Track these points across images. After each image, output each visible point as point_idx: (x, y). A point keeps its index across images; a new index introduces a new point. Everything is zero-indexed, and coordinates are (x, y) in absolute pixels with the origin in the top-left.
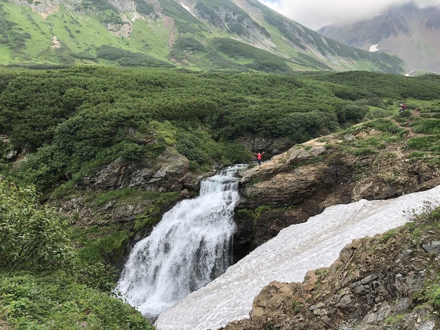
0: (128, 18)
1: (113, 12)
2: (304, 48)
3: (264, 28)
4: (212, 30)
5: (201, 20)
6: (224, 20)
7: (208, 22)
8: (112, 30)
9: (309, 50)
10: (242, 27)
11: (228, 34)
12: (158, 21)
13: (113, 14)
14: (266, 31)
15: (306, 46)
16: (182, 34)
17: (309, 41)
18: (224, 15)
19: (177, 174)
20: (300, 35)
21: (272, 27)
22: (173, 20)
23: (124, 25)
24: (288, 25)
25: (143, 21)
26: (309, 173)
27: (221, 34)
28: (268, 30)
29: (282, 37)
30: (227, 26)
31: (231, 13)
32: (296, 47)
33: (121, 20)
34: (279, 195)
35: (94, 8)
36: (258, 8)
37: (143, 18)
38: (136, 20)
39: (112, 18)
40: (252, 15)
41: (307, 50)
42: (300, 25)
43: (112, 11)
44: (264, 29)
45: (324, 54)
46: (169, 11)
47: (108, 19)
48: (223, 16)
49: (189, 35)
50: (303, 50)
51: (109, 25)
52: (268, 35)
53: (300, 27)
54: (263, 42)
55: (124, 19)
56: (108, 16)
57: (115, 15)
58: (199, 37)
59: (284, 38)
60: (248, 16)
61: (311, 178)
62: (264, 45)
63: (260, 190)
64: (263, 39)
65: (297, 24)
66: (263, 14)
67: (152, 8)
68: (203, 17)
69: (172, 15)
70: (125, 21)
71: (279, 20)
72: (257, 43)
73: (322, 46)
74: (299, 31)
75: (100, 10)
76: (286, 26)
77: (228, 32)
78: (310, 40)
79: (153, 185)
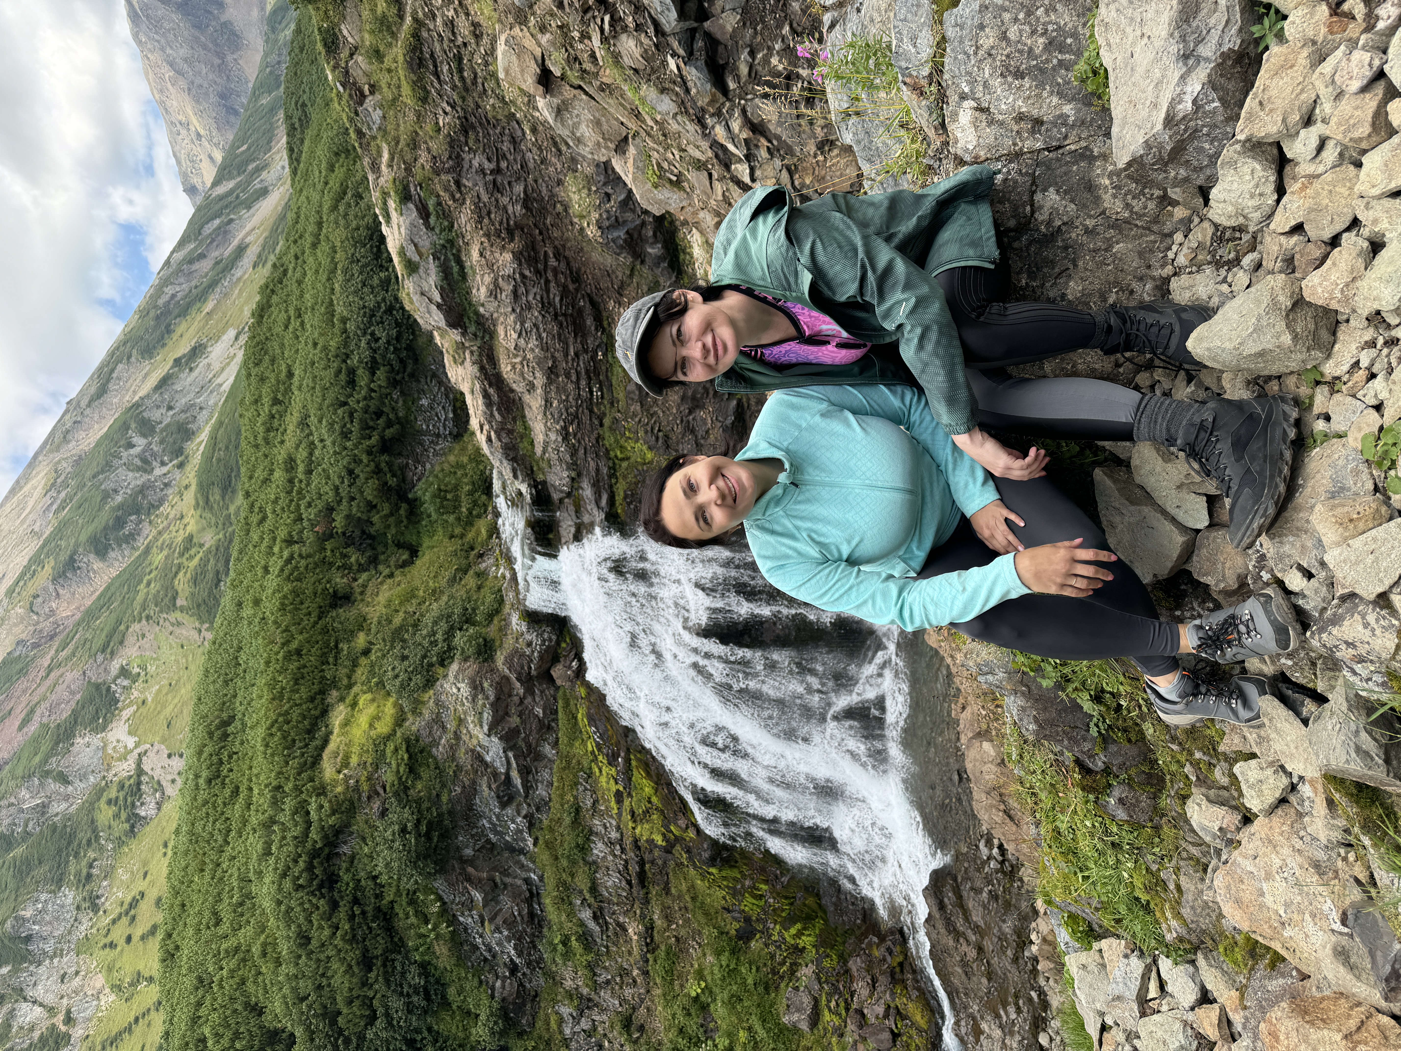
0: (124, 757)
1: (104, 799)
2: (241, 250)
3: (175, 360)
4: (173, 512)
5: (141, 543)
6: (146, 477)
7: (150, 522)
8: (159, 805)
9: (248, 234)
10: (168, 425)
11: (188, 468)
12: (136, 670)
13: (109, 802)
14: (184, 356)
15: (235, 243)
16: (179, 602)
17: (223, 233)
18: (131, 475)
19: (498, 699)
20: (202, 256)
21: (175, 336)
22: (135, 627)
23: (146, 767)
24: (169, 290)
25: (135, 712)
26: (490, 266)
27: (187, 487)
28: (183, 348)
29: (207, 310)
30: (165, 469)
31: (124, 454)
32: (238, 273)
33: (130, 777)
34: (568, 376)
35: (92, 854)
36: (114, 375)
37: (126, 713)
38: (130, 733)
39: (121, 802)
40: (135, 392)
41: (247, 240)
42: (172, 253)
43: (102, 804)
44: (177, 362)
45: (264, 192)
46: (110, 636)
47: (124, 816)
48: (134, 480)
49: (182, 583)
50: (249, 251)
51: (143, 814)
52: (197, 351)
53: (179, 256)
54: (216, 366)
55: (125, 768)
56: (117, 816)
57: (113, 793)
58: (192, 552)
59: (209, 306)
60: (137, 405)
61: (506, 260)
62: (228, 364)
63: (553, 436)
64: (209, 365)
65: (167, 263)
66: (133, 359)
67: (97, 687)
68: (131, 538)
69: (122, 627)
70: (133, 766)
71: (152, 314)
72: (221, 385)
73: (237, 197)
74: (190, 261)
75: (97, 838)
76: (173, 296)
77: (181, 466)
78: (219, 228)
79: (530, 778)
